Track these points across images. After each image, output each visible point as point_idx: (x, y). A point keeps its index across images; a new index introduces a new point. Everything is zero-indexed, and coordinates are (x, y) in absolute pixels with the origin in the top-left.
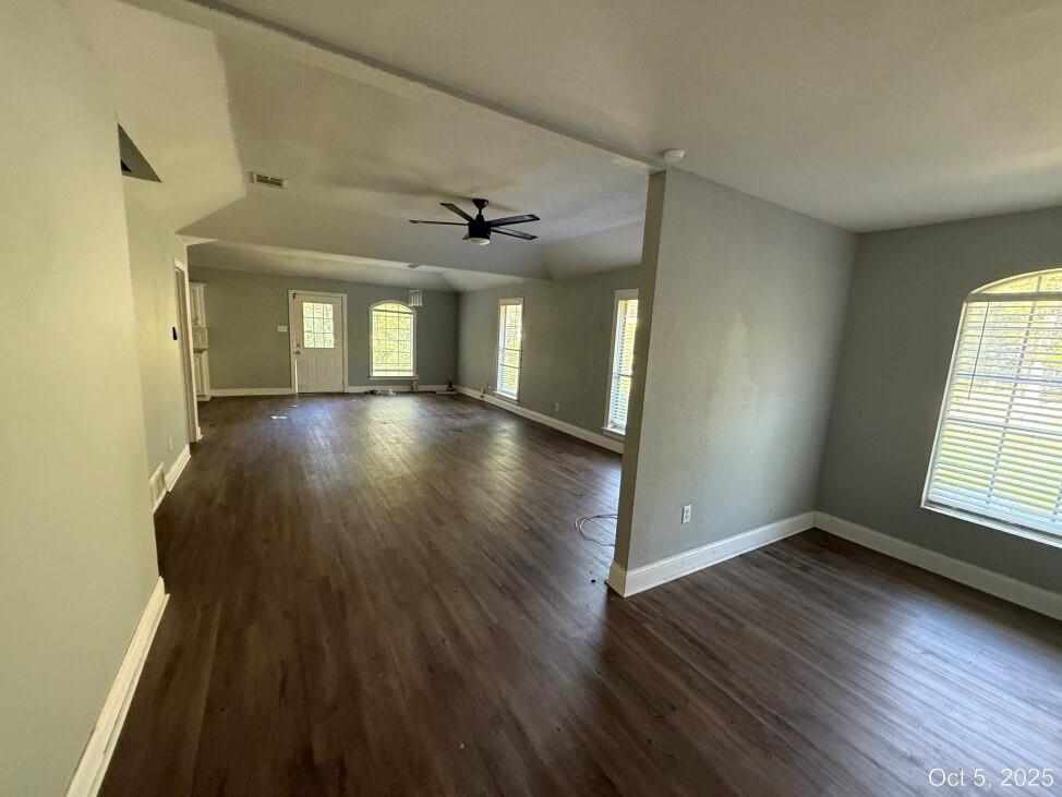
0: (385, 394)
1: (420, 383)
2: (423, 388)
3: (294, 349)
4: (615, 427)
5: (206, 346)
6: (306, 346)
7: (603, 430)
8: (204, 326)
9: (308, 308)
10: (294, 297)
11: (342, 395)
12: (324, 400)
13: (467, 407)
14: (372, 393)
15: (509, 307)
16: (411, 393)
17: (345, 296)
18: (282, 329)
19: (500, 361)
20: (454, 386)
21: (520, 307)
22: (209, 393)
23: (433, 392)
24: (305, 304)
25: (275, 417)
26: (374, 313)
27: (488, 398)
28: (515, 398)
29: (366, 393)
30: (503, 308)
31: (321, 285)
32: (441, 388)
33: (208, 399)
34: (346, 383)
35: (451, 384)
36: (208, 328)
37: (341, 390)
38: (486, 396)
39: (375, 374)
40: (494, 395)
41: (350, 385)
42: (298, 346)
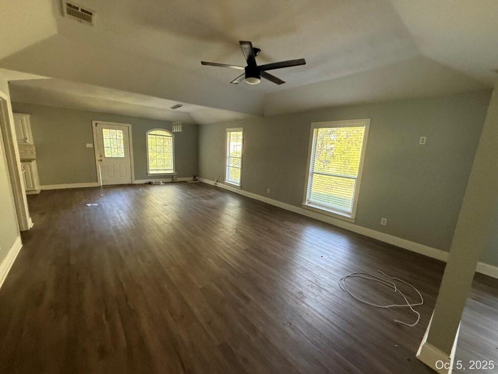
0: (158, 184)
1: (178, 176)
2: (179, 179)
3: (98, 158)
4: (310, 203)
5: (35, 157)
6: (106, 156)
7: (302, 205)
8: (32, 143)
9: (106, 133)
10: (96, 126)
11: (131, 185)
12: (120, 190)
13: (210, 191)
14: (150, 183)
15: (232, 133)
16: (173, 182)
17: (130, 126)
18: (89, 145)
19: (227, 165)
20: (197, 178)
21: (240, 133)
22: (38, 188)
23: (185, 182)
24: (104, 130)
25: (89, 205)
26: (149, 136)
27: (220, 185)
28: (239, 185)
29: (146, 184)
30: (228, 133)
31: (114, 118)
32: (189, 179)
33: (38, 192)
34: (133, 178)
35: (195, 177)
36: (35, 145)
37: (130, 183)
38: (218, 183)
39: (151, 172)
40: (224, 183)
41: (135, 179)
42: (101, 156)
